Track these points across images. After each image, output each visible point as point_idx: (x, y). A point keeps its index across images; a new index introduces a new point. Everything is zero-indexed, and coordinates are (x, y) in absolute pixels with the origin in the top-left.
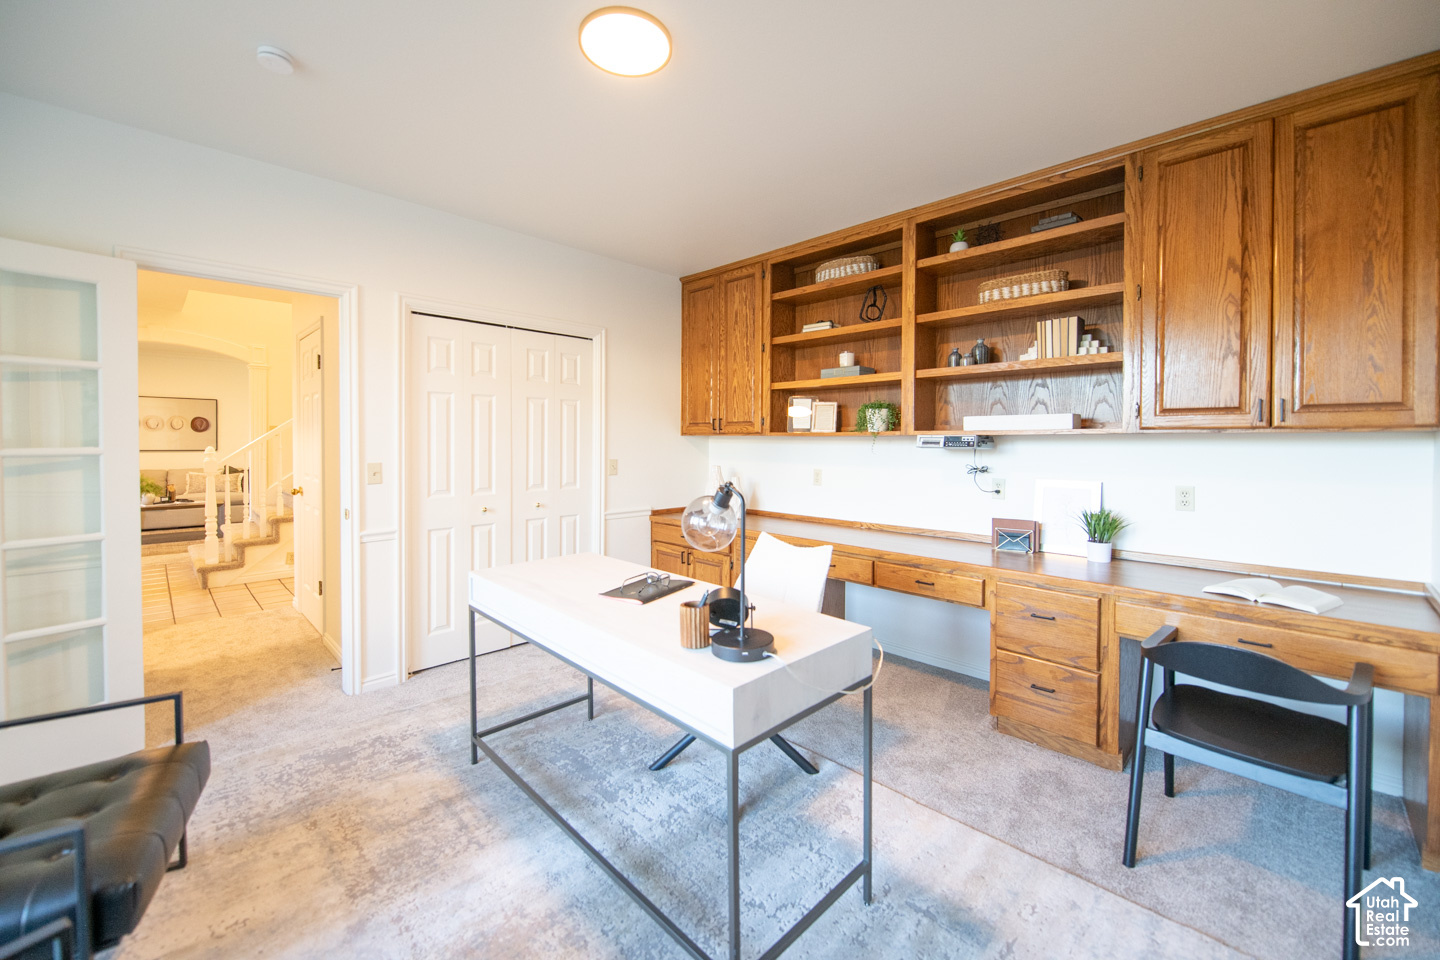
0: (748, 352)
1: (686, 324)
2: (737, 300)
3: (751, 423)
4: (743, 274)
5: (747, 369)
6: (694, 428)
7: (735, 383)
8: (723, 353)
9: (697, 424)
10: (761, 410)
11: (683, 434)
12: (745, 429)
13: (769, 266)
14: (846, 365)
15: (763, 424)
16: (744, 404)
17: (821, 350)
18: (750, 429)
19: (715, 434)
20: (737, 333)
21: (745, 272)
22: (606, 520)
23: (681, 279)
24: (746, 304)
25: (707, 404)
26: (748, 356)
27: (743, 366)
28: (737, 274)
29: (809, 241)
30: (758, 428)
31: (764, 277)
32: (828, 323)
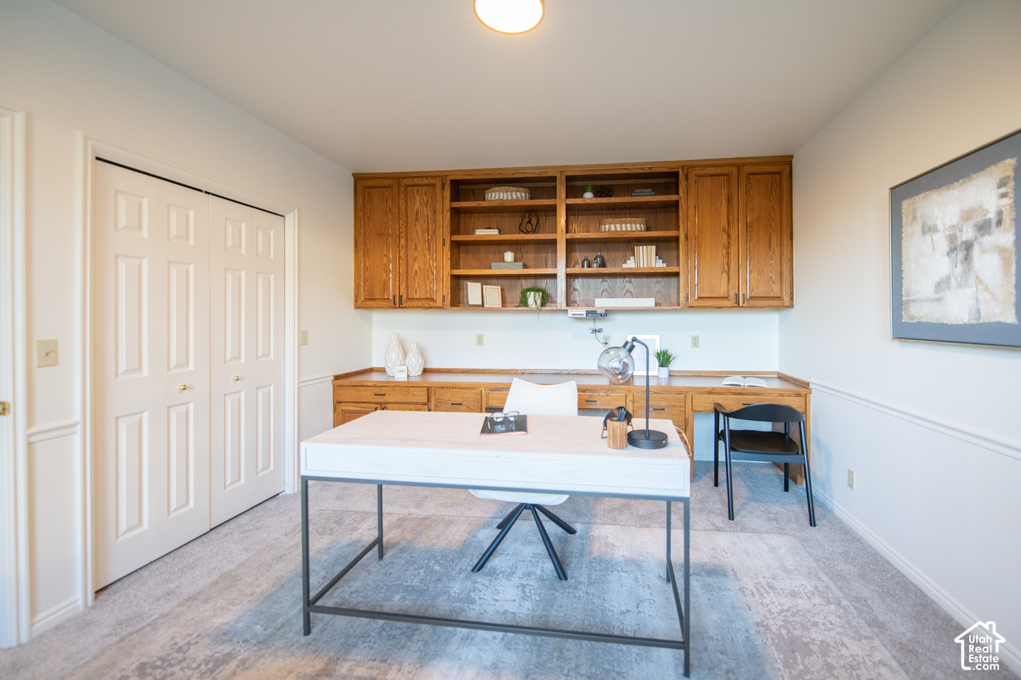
0: (429, 244)
1: (361, 214)
2: (418, 203)
3: (432, 300)
4: (423, 183)
5: (428, 257)
6: (370, 303)
7: (416, 267)
8: (403, 242)
9: (373, 299)
10: (443, 289)
11: (357, 307)
12: (427, 304)
13: (449, 182)
14: (509, 261)
15: (444, 301)
16: (425, 283)
17: (482, 248)
18: (432, 304)
19: (395, 308)
20: (418, 227)
21: (425, 181)
22: (299, 387)
23: (353, 174)
24: (427, 206)
25: (385, 284)
26: (429, 247)
27: (425, 255)
28: (416, 181)
29: (486, 170)
30: (439, 303)
31: (443, 188)
32: (497, 230)
